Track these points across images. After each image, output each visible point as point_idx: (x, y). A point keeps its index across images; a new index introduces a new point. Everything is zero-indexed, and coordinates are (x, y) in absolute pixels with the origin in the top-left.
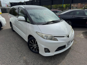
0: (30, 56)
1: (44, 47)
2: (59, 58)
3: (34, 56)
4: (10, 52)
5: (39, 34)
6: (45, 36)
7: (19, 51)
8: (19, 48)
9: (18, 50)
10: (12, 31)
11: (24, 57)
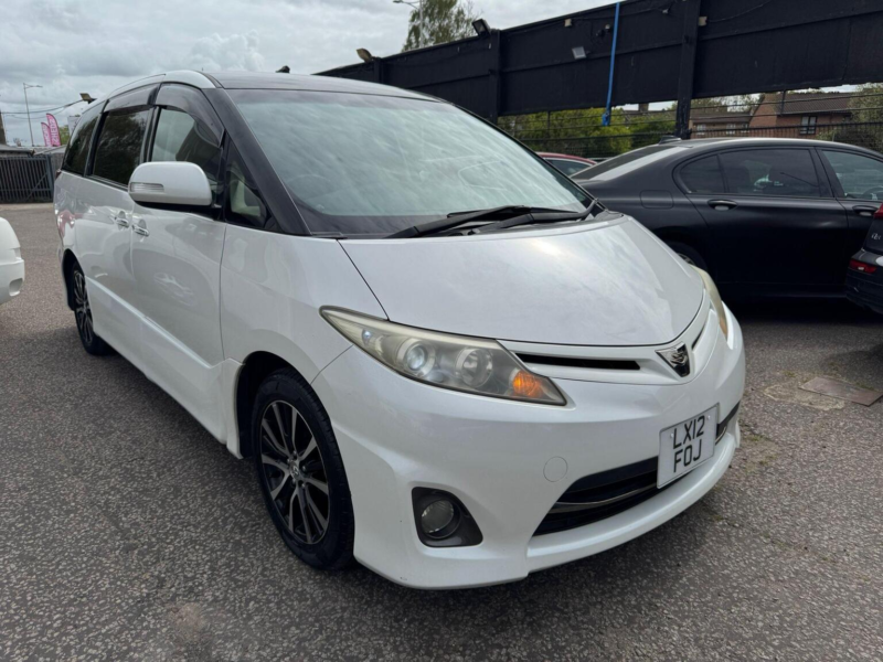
0: (251, 591)
1: (408, 471)
2: (594, 613)
3: (302, 597)
4: (25, 559)
5: (356, 332)
6: (424, 349)
7: (128, 549)
8: (136, 516)
9: (124, 534)
10: (80, 350)
11: (188, 608)
